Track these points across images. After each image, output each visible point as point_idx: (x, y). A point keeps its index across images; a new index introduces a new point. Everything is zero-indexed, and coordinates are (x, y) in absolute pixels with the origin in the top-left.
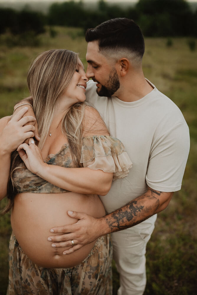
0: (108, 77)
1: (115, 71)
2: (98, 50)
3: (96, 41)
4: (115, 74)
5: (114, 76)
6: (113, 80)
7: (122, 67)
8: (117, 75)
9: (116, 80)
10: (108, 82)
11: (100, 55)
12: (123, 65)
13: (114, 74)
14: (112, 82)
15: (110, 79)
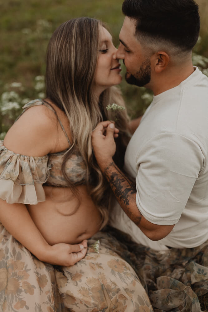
0: (139, 68)
1: (149, 64)
2: (134, 33)
3: (134, 20)
4: (148, 67)
5: (146, 69)
6: (144, 73)
7: (159, 61)
8: (150, 69)
9: (147, 74)
10: (138, 73)
11: (135, 40)
12: (160, 59)
13: (146, 67)
14: (142, 75)
15: (141, 71)
